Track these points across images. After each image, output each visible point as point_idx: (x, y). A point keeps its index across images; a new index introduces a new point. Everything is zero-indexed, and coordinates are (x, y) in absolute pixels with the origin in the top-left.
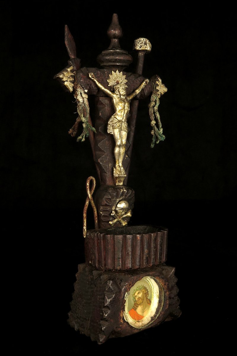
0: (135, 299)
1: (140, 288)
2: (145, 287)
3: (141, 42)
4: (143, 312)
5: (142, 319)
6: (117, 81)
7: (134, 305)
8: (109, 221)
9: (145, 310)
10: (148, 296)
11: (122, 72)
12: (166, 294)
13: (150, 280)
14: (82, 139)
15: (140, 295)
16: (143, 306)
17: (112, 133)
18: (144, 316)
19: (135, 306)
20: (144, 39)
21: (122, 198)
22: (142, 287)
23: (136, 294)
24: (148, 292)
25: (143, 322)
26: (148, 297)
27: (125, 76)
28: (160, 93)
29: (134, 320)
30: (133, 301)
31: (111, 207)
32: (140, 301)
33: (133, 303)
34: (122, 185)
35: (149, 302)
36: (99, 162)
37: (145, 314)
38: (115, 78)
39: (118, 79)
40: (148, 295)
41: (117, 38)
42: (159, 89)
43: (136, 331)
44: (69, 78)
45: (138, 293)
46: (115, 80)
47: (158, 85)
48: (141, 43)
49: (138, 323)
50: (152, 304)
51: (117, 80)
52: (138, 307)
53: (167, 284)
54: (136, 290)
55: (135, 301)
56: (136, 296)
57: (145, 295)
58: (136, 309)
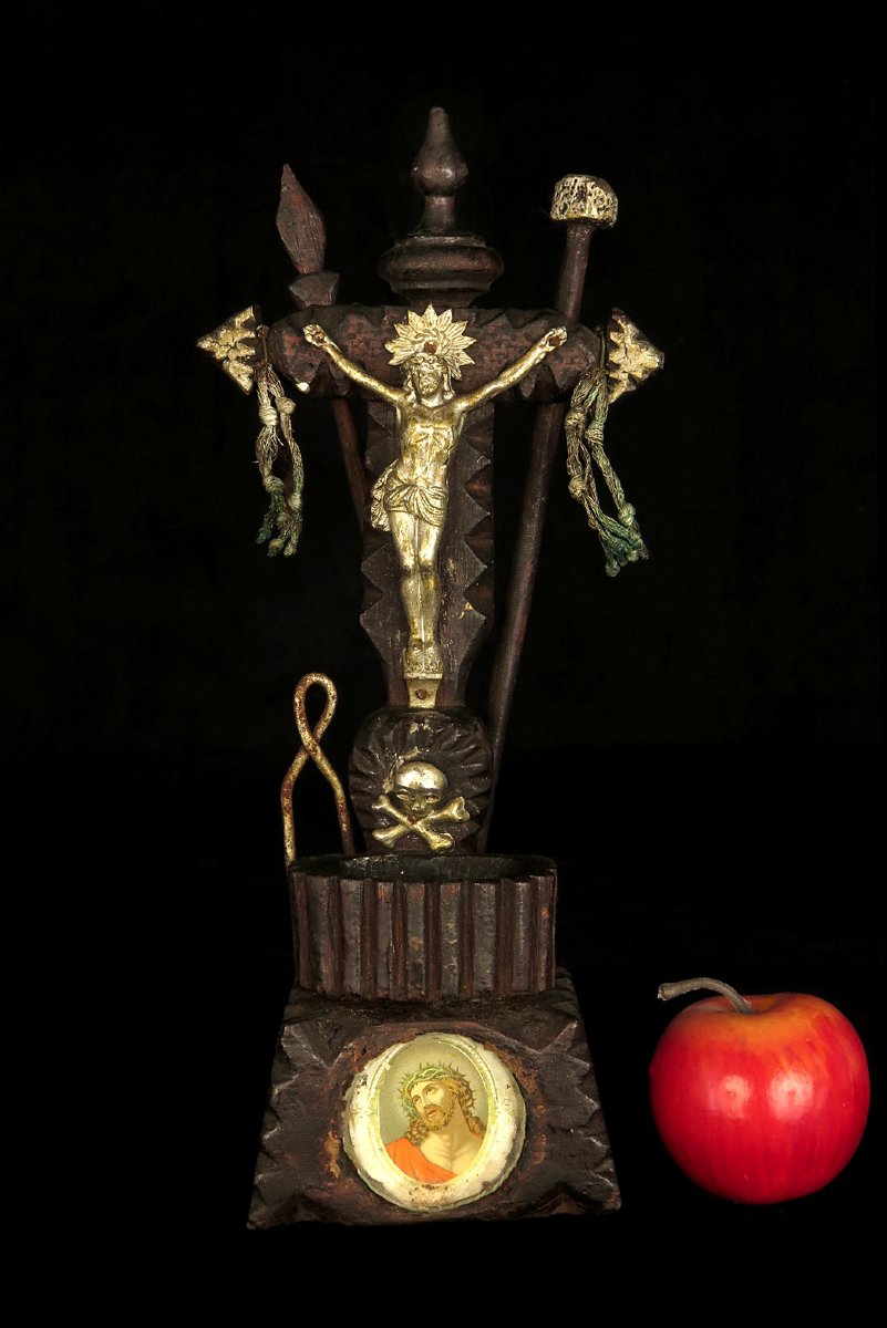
0: (413, 1106)
1: (434, 1072)
2: (455, 1073)
3: (566, 191)
4: (452, 1158)
5: (444, 1181)
6: (427, 344)
7: (411, 1126)
8: (373, 830)
9: (457, 1155)
10: (472, 1105)
11: (449, 313)
12: (533, 1110)
13: (474, 1050)
14: (283, 549)
15: (437, 1097)
16: (451, 1140)
17: (387, 529)
18: (455, 1171)
19: (415, 1133)
20: (576, 181)
21: (414, 755)
22: (442, 1070)
23: (417, 1090)
24: (469, 1091)
25: (448, 1194)
26: (471, 1109)
27: (460, 327)
28: (625, 376)
29: (409, 1178)
30: (406, 1113)
31: (378, 781)
32: (438, 1118)
33: (407, 1121)
34: (430, 709)
35: (479, 1128)
36: (362, 624)
37: (458, 1166)
38: (418, 335)
39: (431, 338)
40: (470, 1103)
41: (445, 194)
42: (620, 362)
43: (396, 1217)
44: (235, 347)
45: (428, 1089)
46: (414, 343)
47: (616, 347)
48: (566, 195)
49: (427, 1191)
50: (488, 1138)
51: (426, 339)
52: (426, 1136)
53: (539, 1077)
54: (417, 1077)
55: (414, 1115)
56: (417, 1098)
57: (456, 1101)
58: (418, 1143)
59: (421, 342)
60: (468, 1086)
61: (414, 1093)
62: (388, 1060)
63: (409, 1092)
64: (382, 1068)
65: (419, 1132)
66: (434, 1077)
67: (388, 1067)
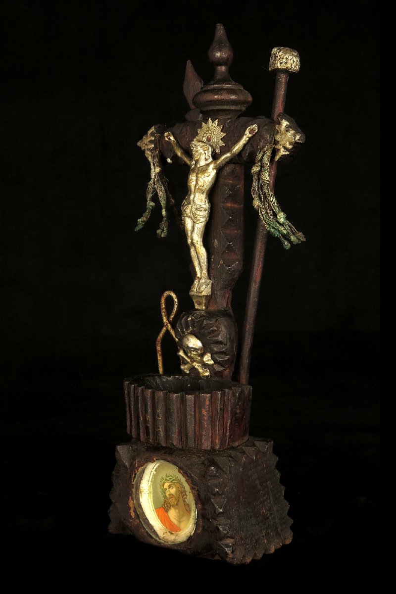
0: (165, 493)
1: (171, 479)
2: (179, 481)
4: (180, 522)
5: (177, 531)
7: (165, 503)
10: (186, 498)
11: (217, 121)
12: (197, 506)
15: (173, 491)
16: (179, 513)
18: (181, 528)
20: (274, 51)
21: (190, 331)
22: (174, 478)
24: (185, 491)
25: (177, 538)
27: (220, 128)
29: (164, 527)
32: (174, 501)
33: (162, 499)
35: (188, 509)
37: (182, 525)
38: (205, 133)
39: (210, 134)
40: (185, 497)
41: (224, 65)
45: (170, 486)
51: (207, 135)
52: (170, 508)
53: (198, 490)
54: (166, 480)
55: (165, 497)
56: (166, 489)
57: (180, 495)
58: (167, 512)
59: (205, 136)
60: (184, 488)
61: (165, 487)
62: (154, 469)
63: (163, 486)
64: (153, 473)
65: (167, 506)
66: (172, 481)
67: (155, 473)
